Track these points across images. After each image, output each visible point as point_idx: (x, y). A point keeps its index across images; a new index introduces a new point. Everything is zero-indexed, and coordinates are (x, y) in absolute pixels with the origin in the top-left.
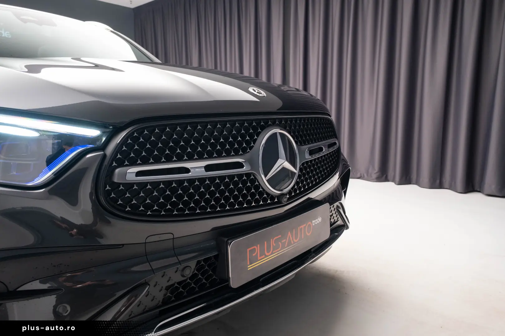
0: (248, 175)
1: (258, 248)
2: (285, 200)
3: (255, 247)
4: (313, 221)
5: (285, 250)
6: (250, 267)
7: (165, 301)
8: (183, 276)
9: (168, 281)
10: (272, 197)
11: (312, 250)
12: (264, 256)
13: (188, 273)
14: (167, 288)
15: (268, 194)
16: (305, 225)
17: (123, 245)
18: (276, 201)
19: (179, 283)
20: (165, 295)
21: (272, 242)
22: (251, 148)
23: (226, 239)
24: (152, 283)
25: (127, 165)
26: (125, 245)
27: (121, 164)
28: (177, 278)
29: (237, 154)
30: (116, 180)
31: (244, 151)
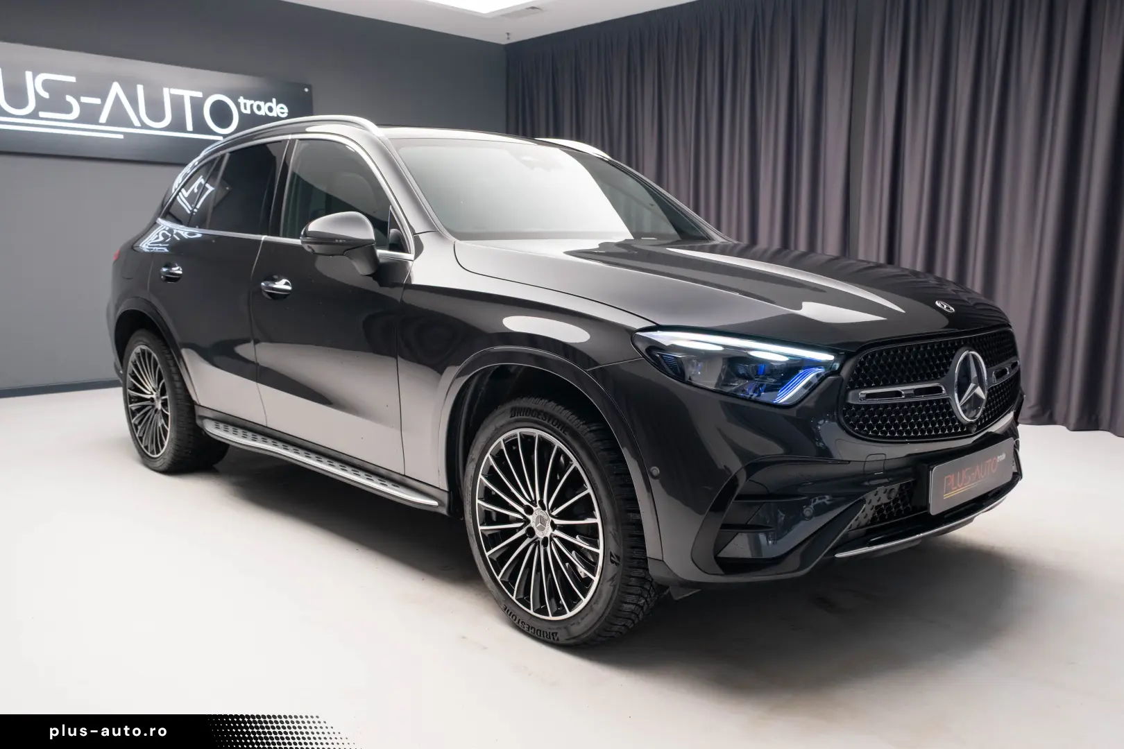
0: (945, 400)
1: (952, 477)
2: (975, 429)
3: (950, 476)
4: (998, 457)
5: (972, 485)
6: (946, 496)
7: (873, 520)
8: (889, 498)
9: (878, 501)
10: (962, 426)
11: (990, 495)
12: (956, 488)
13: (893, 495)
14: (877, 507)
15: (959, 422)
16: (990, 460)
17: (849, 462)
18: (965, 430)
19: (885, 504)
20: (874, 514)
21: (964, 472)
22: (947, 371)
23: (926, 465)
24: (868, 501)
25: (857, 388)
26: (851, 463)
27: (853, 388)
28: (885, 500)
29: (936, 378)
30: (850, 401)
31: (942, 374)
